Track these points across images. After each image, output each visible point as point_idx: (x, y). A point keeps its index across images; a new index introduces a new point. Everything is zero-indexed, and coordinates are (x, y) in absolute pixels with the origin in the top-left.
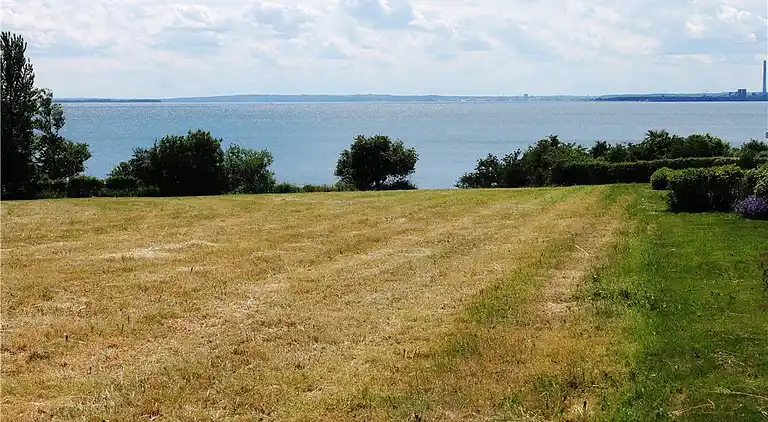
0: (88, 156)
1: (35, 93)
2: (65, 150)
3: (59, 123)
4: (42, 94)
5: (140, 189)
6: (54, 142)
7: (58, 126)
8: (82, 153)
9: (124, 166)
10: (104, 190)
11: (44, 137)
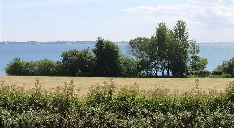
0: (207, 63)
1: (189, 41)
2: (199, 61)
3: (198, 51)
4: (192, 41)
5: (224, 75)
6: (196, 58)
7: (197, 53)
8: (205, 62)
9: (219, 67)
10: (211, 75)
11: (193, 57)
